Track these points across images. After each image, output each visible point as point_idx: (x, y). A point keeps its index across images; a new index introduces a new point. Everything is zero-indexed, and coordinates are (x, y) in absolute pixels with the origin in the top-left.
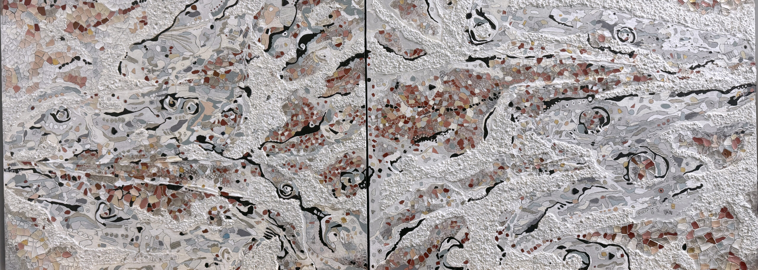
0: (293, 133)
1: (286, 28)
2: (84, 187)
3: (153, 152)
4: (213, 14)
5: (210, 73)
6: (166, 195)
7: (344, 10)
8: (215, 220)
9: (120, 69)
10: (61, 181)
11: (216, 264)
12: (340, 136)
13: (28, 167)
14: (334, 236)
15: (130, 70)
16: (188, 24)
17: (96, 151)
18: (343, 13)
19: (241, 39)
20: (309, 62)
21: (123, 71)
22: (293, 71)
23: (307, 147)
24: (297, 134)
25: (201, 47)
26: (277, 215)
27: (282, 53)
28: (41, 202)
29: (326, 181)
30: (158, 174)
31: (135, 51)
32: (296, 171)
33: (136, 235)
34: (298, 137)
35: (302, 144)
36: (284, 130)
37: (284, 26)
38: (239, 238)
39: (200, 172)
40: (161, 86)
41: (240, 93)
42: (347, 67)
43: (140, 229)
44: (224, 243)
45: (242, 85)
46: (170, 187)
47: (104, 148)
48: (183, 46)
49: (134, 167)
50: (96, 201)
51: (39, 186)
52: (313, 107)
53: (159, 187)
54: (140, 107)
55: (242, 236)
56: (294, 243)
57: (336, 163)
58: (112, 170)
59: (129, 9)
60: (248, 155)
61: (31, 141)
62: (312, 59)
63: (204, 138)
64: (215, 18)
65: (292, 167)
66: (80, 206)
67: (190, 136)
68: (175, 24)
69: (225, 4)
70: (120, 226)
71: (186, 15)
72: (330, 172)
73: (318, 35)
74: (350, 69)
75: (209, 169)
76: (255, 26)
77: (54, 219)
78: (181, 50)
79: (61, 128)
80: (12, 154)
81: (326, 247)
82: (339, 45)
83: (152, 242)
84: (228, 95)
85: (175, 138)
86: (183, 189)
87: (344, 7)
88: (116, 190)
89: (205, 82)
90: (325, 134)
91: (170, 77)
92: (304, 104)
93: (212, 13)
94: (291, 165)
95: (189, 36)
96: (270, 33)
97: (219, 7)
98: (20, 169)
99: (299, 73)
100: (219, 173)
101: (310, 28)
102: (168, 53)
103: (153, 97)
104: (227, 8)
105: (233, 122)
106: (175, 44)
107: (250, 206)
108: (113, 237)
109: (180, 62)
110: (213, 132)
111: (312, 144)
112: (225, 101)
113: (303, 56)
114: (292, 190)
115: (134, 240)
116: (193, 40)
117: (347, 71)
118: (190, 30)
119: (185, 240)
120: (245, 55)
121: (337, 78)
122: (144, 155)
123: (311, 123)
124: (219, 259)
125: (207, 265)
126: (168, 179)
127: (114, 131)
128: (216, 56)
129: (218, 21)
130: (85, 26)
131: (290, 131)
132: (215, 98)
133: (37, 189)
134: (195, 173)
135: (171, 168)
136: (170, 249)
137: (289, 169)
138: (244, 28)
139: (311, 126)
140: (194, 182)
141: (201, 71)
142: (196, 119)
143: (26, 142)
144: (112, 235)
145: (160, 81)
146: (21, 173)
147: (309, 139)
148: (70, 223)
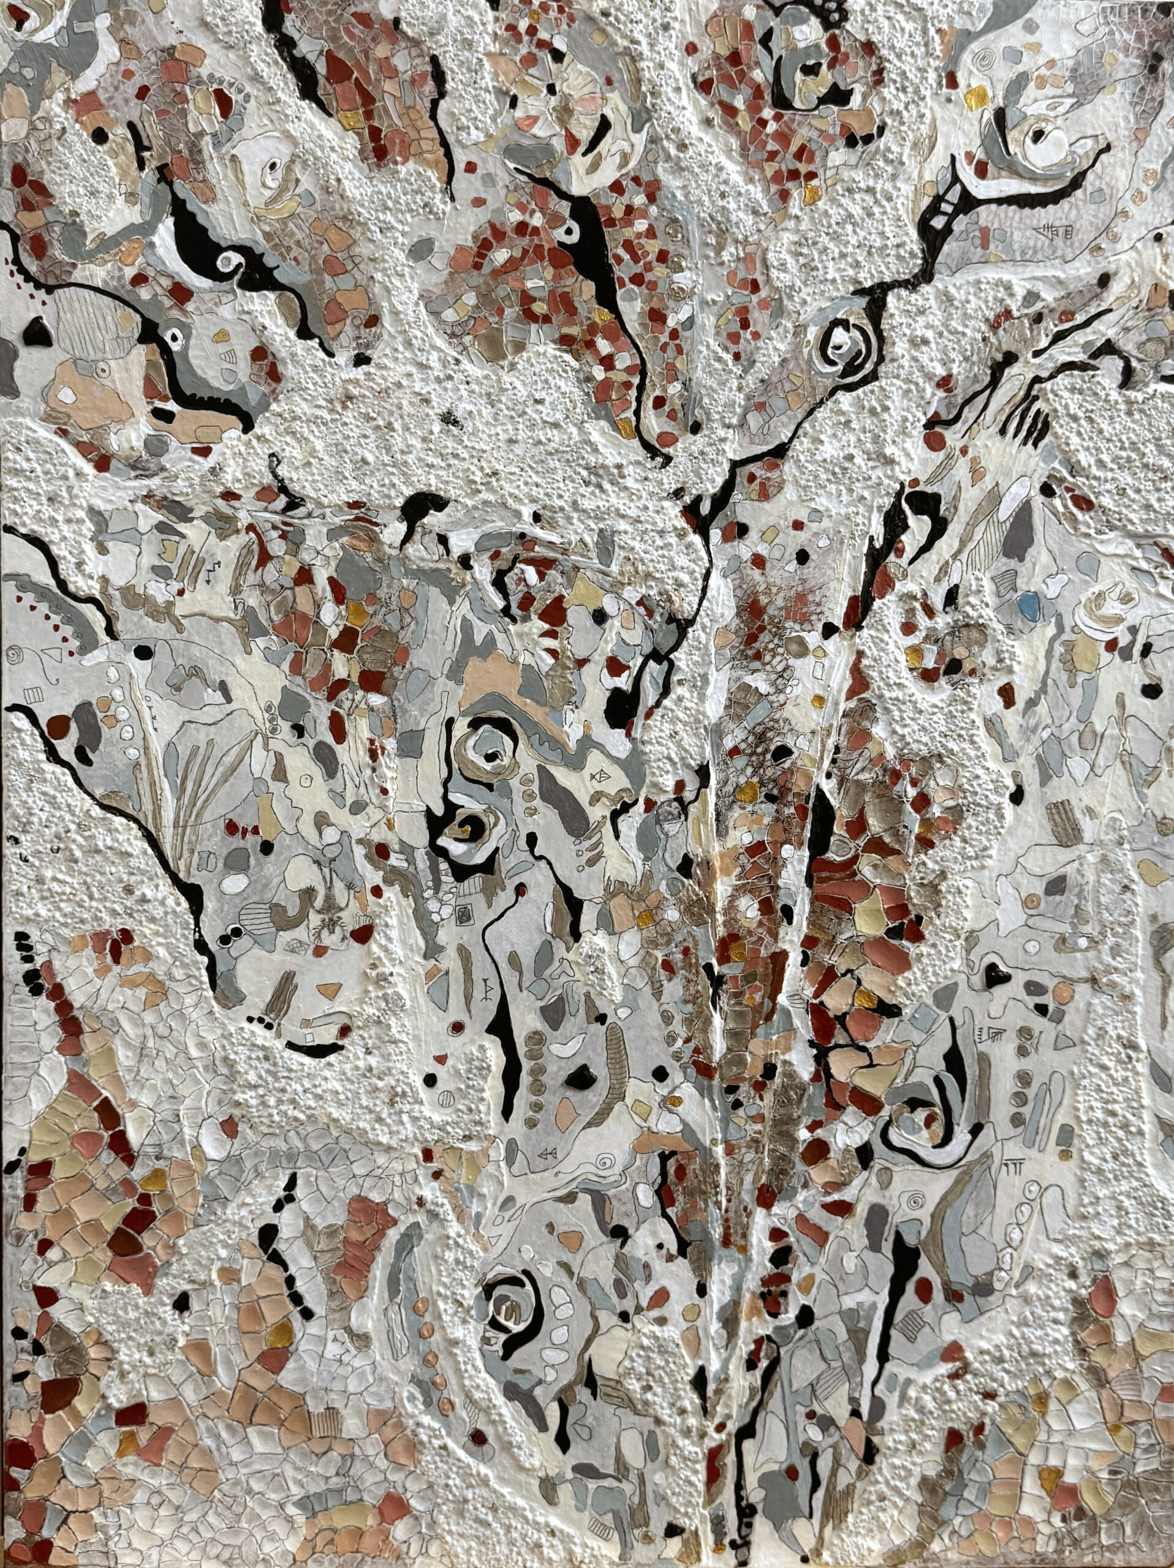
0: (602, 316)
1: (150, 333)
2: (818, 1216)
3: (672, 914)
4: (88, 644)
5: (342, 666)
6: (855, 858)
7: (74, 77)
8: (960, 652)
9: (318, 1051)
10: (789, 1316)
11: (1147, 649)
12: (616, 107)
13: (730, 1459)
14: (1042, 144)
15: (326, 1006)
16: (133, 753)
17: (664, 1158)
18: (87, 81)
19: (195, 533)
20: (299, 236)
21: (327, 1035)
22: (337, 313)
23: (663, 257)
24: (606, 297)
25: (229, 699)
26: (949, 390)
27: (259, 353)
28: (878, 1407)
29: (811, 176)
30: (766, 893)
31: (243, 985)
32: (763, 304)
33: (1022, 994)
34: (619, 293)
35: (649, 277)
36: (589, 357)
37: (142, 340)
38: (1039, 555)
39: (759, 713)
40: (394, 876)
41: (431, 541)
42: (321, 68)
43: (994, 977)
44: (1059, 617)
45: (394, 530)
46: (819, 844)
47: (652, 1122)
48: (225, 779)
49: (738, 995)
50: (877, 1164)
51: (811, 1415)
52: (493, 226)
53: (822, 888)
54: (481, 967)
55: (1031, 542)
56: (1068, 315)
57: (733, 128)
58: (745, 1091)
59: (58, 1010)
60: (691, 511)
61: (618, 1449)
62: (284, 221)
63: (616, 694)
64: (103, 637)
65: (745, 324)
66: (898, 1236)
67: (609, 756)
68: (130, 811)
69: (42, 593)
70: (984, 1060)
71: (88, 762)
72: (772, 156)
73: (181, 195)
74: (331, 59)
75: (749, 679)
76: (138, 467)
77: (953, 1352)
78: (242, 786)
79: (565, 1312)
80: (673, 1531)
81: (1090, 176)
82: (224, 102)
83: (1048, 924)
84: (434, 592)
85: (615, 815)
86: (828, 787)
87: (58, 76)
88: (829, 1076)
89: (378, 690)
90: (608, 174)
91: (354, 837)
92: (478, 266)
93: (84, 650)
94: (735, 327)
95: (184, 752)
96: (172, 406)
97: (56, 619)
98: (739, 1498)
99: (345, 282)
100: (765, 637)
101: (148, 228)
102: (252, 843)
103: (442, 910)
104: (62, 584)
105: (552, 574)
106: (216, 811)
107: (905, 506)
108: (1031, 1092)
109: (295, 790)
110: (596, 657)
111: (651, 233)
112: (463, 608)
113: (270, 261)
114: (845, 324)
115: (1039, 1000)
116: (201, 737)
117: (338, 69)
118: (157, 747)
119: (1043, 783)
120: (268, 516)
121: (369, 115)
122: (686, 951)
123: (559, 235)
124: (1124, 640)
125: (1152, 691)
126: (787, 851)
127: (581, 1079)
128: (273, 642)
129: (119, 626)
130: (131, 1203)
131: (593, 329)
132: (449, 648)
133: (826, 1423)
134: (761, 738)
135: (741, 837)
136: (1082, 848)
137: (756, 336)
138: (147, 518)
139: (575, 238)
140: (802, 742)
141: (332, 706)
142: (534, 728)
143: (622, 1470)
144: (1020, 1098)
145: (374, 877)
146: (755, 1494)
147: (628, 245)
148: (970, 1283)
